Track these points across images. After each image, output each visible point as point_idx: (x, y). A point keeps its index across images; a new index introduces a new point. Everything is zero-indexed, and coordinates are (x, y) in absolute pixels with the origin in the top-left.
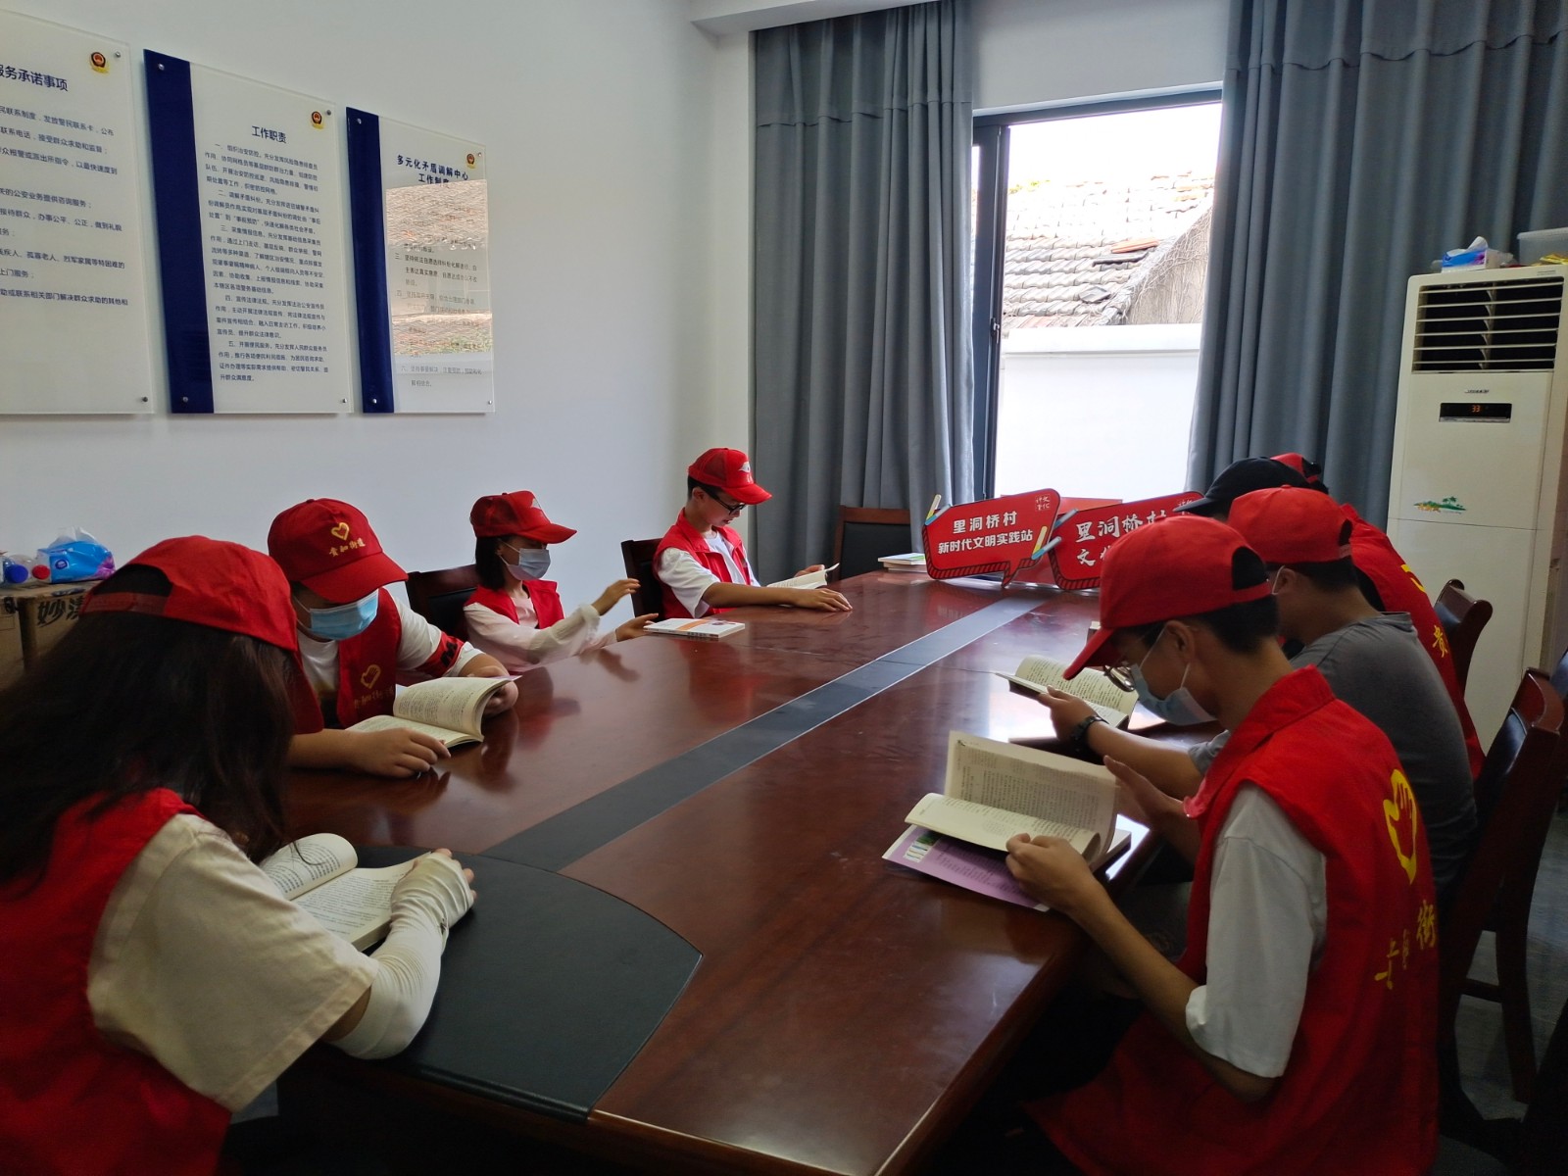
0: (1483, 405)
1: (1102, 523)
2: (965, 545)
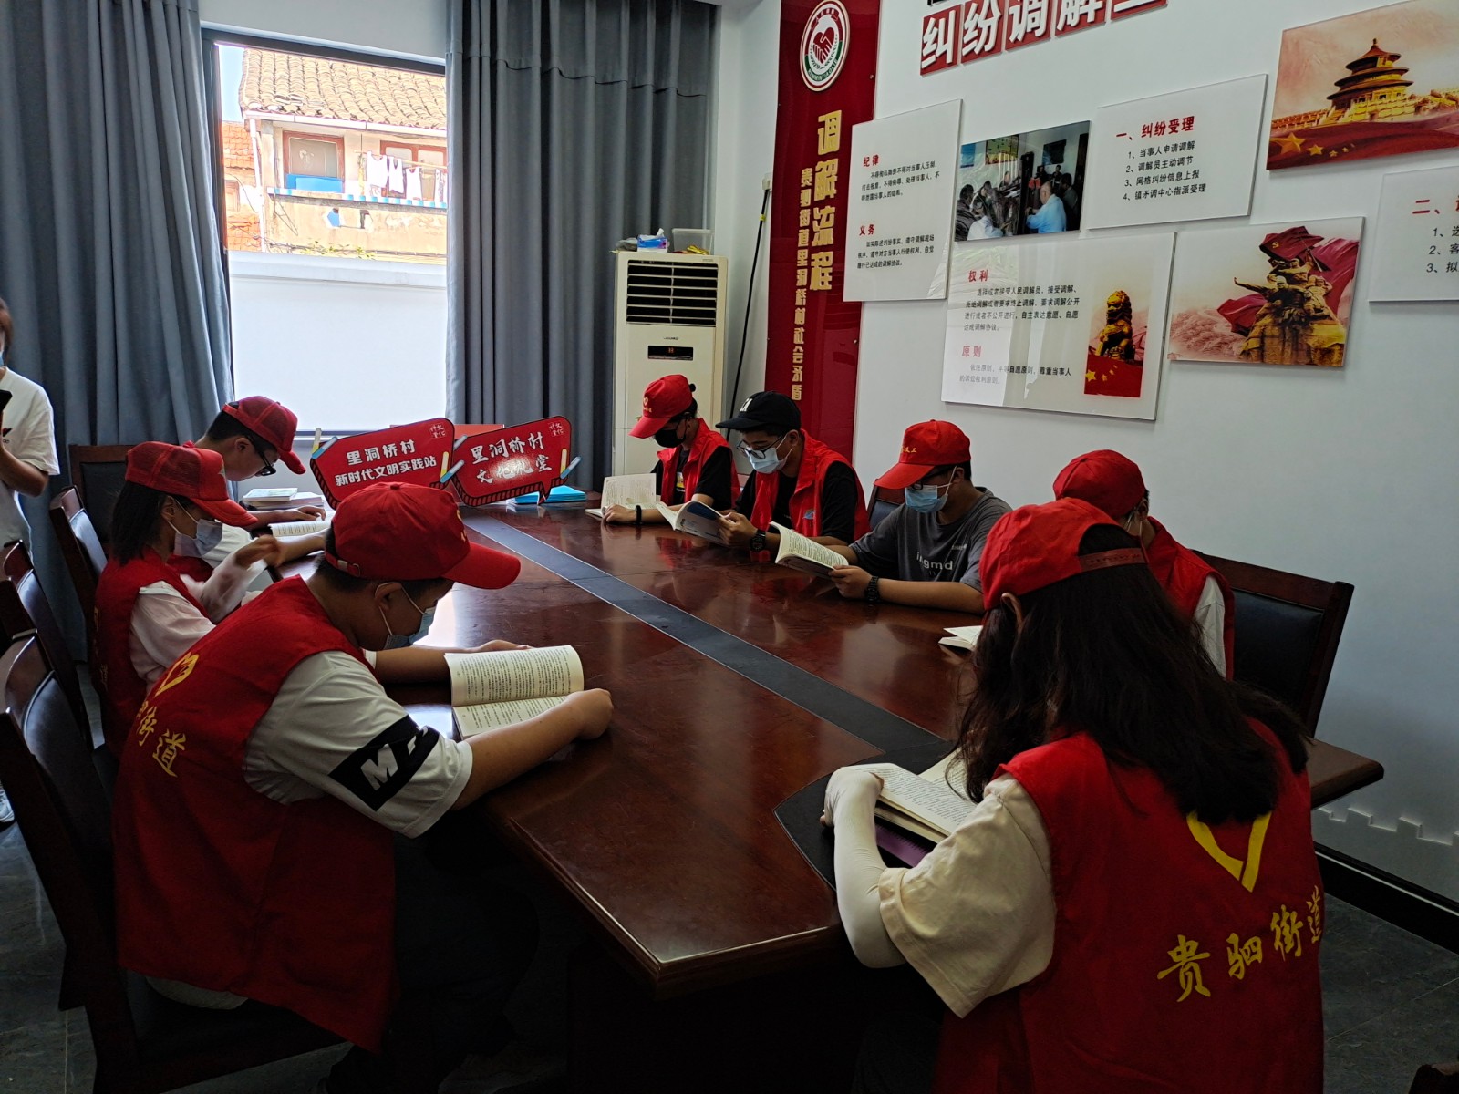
0: (675, 348)
1: (491, 446)
2: (366, 475)
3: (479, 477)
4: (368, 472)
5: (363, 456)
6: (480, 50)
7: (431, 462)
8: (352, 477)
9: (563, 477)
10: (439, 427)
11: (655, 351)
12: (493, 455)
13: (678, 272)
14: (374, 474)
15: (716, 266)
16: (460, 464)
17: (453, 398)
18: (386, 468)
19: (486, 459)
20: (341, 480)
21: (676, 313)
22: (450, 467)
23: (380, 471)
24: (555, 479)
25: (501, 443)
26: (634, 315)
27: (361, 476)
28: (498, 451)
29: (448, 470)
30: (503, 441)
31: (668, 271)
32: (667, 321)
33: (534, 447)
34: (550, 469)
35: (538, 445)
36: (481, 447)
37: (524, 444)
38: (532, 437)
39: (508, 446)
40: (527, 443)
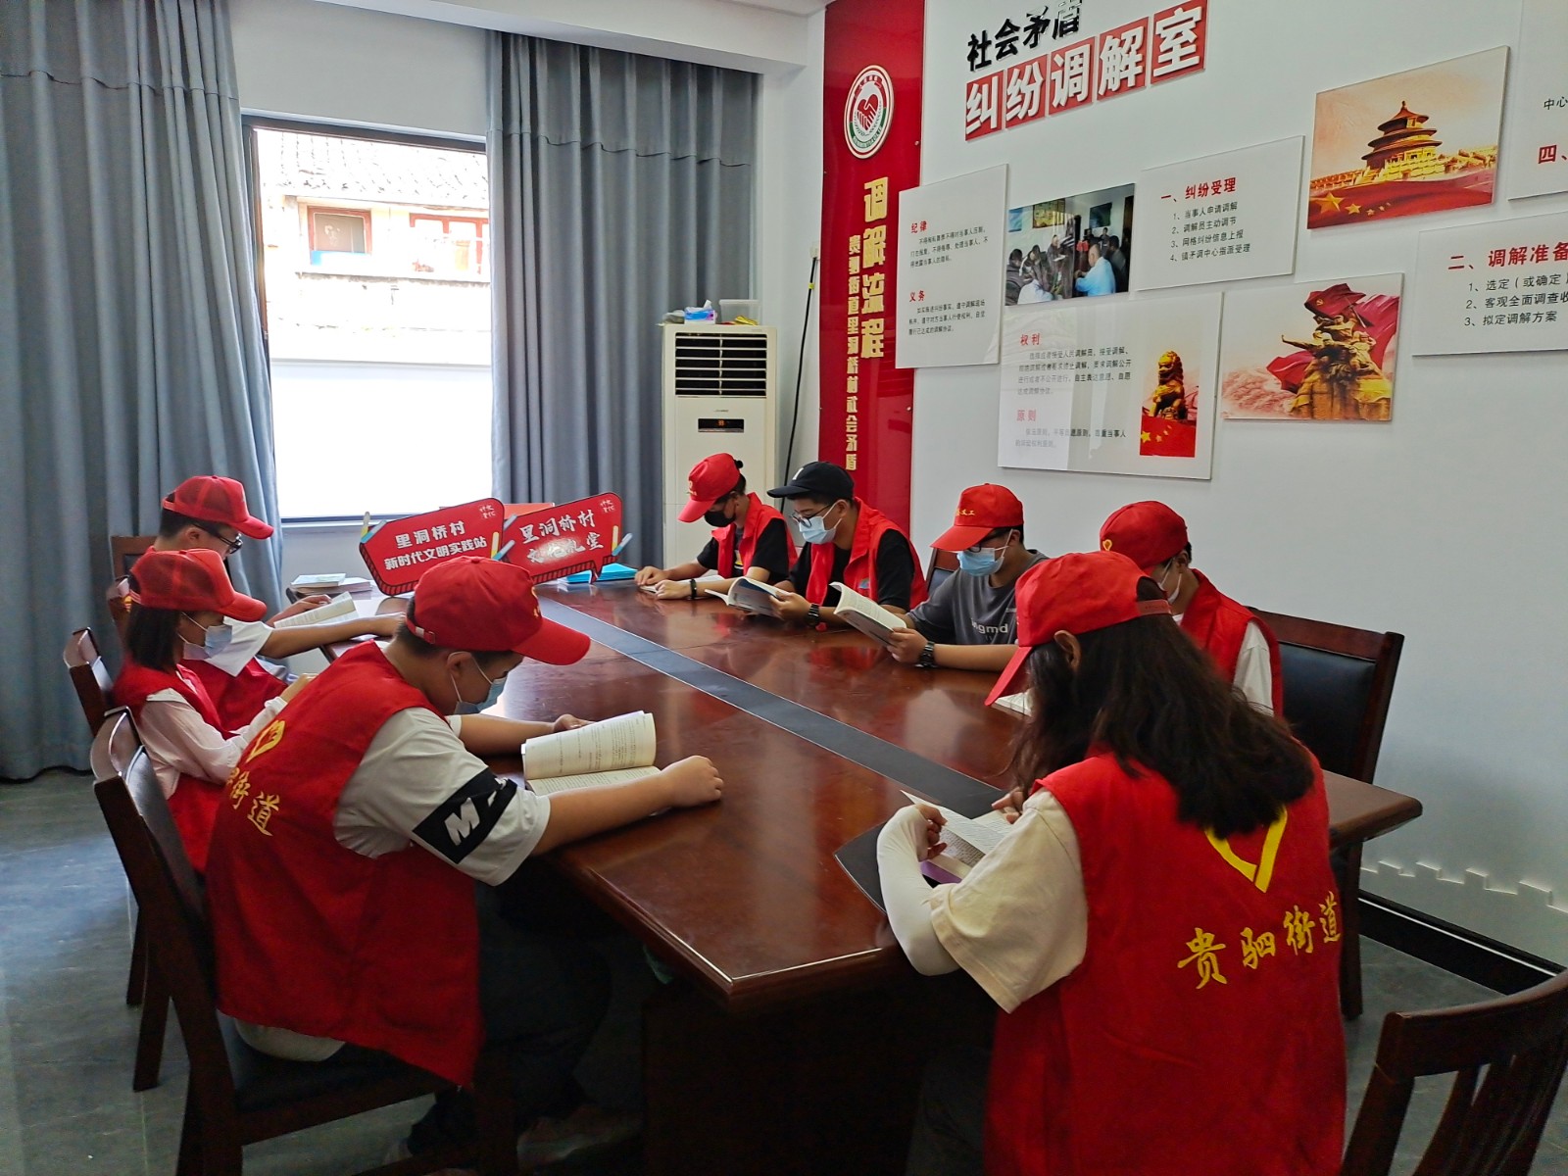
0: (725, 420)
1: (541, 525)
2: (416, 557)
3: (529, 556)
4: (418, 554)
5: (413, 539)
6: (521, 127)
7: (481, 543)
8: (404, 560)
9: (614, 554)
10: (489, 507)
11: (706, 424)
12: (543, 534)
13: (726, 343)
14: (424, 556)
15: (764, 336)
16: (511, 543)
17: (498, 478)
18: (435, 551)
19: (537, 538)
20: (391, 564)
21: (725, 385)
22: (501, 547)
23: (429, 553)
24: (607, 557)
25: (551, 522)
26: (683, 388)
27: (411, 560)
28: (548, 530)
29: (498, 551)
30: (553, 520)
31: (716, 343)
32: (717, 393)
33: (585, 525)
34: (601, 546)
35: (588, 523)
36: (531, 526)
37: (574, 522)
38: (583, 514)
39: (558, 525)
40: (578, 520)
